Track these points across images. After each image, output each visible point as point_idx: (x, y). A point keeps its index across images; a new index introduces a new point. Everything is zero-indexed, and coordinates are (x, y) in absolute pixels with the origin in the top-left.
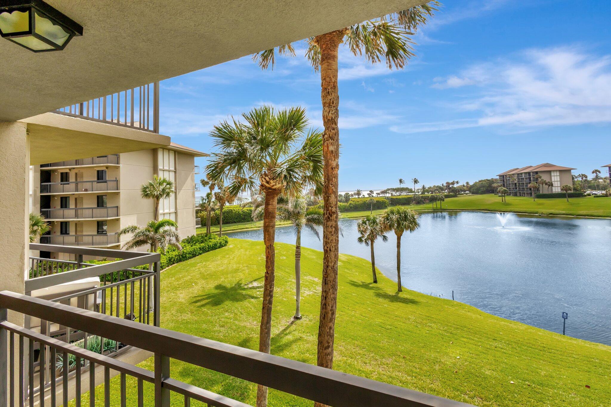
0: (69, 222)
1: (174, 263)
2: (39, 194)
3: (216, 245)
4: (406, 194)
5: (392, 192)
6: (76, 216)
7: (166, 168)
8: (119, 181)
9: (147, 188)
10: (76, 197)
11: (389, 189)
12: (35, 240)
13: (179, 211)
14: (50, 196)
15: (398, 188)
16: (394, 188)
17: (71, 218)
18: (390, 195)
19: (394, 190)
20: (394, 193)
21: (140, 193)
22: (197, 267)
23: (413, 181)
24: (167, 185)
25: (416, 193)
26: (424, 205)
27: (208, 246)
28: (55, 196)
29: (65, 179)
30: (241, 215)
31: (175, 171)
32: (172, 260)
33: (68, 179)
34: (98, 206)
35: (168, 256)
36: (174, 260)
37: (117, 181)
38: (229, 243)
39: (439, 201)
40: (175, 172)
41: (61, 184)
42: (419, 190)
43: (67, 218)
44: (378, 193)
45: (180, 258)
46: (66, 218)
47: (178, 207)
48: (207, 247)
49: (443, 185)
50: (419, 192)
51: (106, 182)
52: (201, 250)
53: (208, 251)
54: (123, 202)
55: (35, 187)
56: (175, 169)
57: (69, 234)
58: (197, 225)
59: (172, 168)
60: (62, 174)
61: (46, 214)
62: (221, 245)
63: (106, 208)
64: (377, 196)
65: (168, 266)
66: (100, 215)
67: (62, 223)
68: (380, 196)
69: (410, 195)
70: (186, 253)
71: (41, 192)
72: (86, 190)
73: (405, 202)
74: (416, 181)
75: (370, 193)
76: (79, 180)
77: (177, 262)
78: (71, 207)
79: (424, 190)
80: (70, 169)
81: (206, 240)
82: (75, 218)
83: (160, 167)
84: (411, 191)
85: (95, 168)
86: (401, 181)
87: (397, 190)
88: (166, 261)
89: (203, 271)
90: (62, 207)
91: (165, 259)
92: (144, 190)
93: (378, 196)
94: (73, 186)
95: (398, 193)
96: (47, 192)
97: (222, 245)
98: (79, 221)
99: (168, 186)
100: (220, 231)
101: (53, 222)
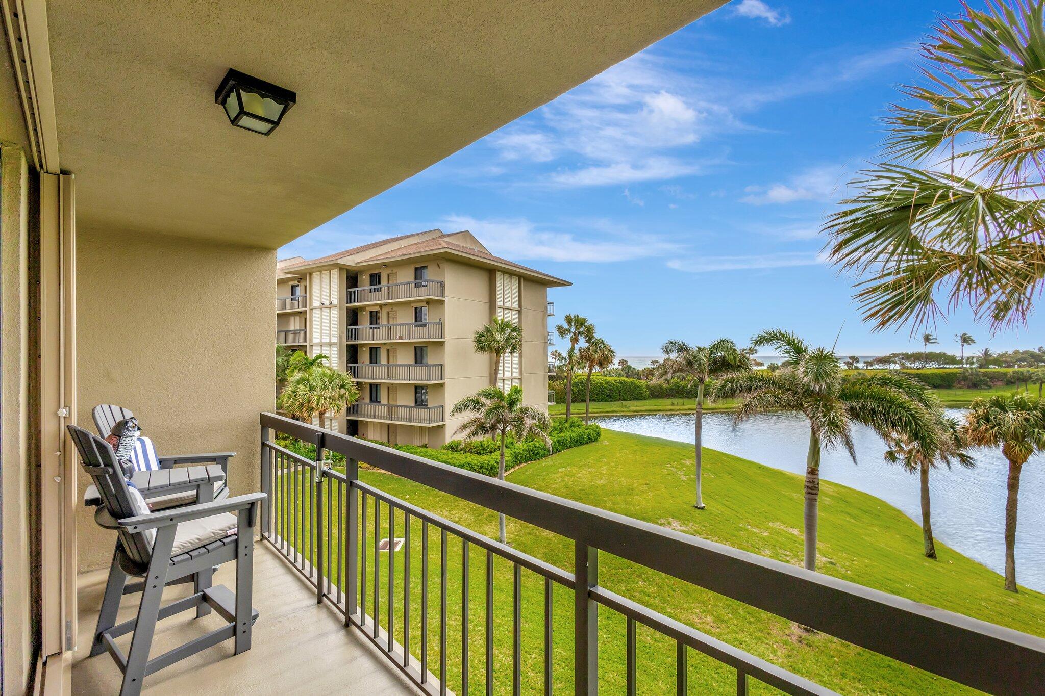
0: (380, 384)
1: (521, 463)
2: (345, 343)
3: (582, 437)
4: (937, 366)
5: (902, 361)
6: (389, 376)
7: (507, 305)
8: (445, 324)
9: (483, 336)
10: (389, 348)
11: (895, 355)
12: (342, 408)
13: (524, 376)
14: (357, 345)
15: (920, 354)
16: (910, 352)
17: (383, 379)
18: (898, 367)
19: (907, 357)
20: (908, 364)
21: (472, 344)
22: (559, 475)
23: (959, 339)
24: (511, 332)
25: (965, 366)
26: (990, 391)
27: (571, 438)
28: (363, 346)
29: (374, 322)
30: (605, 390)
31: (519, 309)
32: (519, 458)
33: (378, 321)
34: (416, 363)
35: (514, 451)
36: (522, 457)
37: (441, 324)
38: (602, 436)
39: (1035, 384)
40: (520, 312)
41: (371, 328)
42: (973, 357)
43: (380, 379)
44: (869, 362)
45: (530, 454)
46: (377, 379)
47: (523, 369)
48: (569, 439)
49: (1040, 350)
50: (972, 363)
51: (426, 326)
52: (560, 444)
53: (571, 447)
54: (449, 356)
55: (341, 332)
56: (520, 306)
57: (380, 402)
58: (549, 401)
59: (516, 306)
60: (371, 312)
61: (354, 372)
62: (589, 438)
63: (427, 366)
64: (865, 368)
65: (513, 467)
66: (420, 376)
67: (371, 385)
68: (874, 367)
69: (949, 368)
70: (538, 447)
71: (347, 340)
72: (401, 338)
73: (940, 383)
74: (966, 340)
75: (851, 361)
76: (391, 322)
77: (526, 462)
78: (382, 363)
79: (986, 359)
80: (381, 306)
81: (566, 429)
82: (388, 379)
83: (499, 303)
84: (952, 360)
85: (412, 305)
86: (927, 339)
87: (916, 357)
88: (510, 458)
89: (570, 483)
90: (371, 362)
91: (509, 455)
92: (479, 337)
93: (869, 368)
94: (384, 330)
95: (917, 364)
96: (354, 340)
97: (591, 439)
98: (392, 384)
99: (514, 333)
100: (587, 413)
101: (361, 383)
